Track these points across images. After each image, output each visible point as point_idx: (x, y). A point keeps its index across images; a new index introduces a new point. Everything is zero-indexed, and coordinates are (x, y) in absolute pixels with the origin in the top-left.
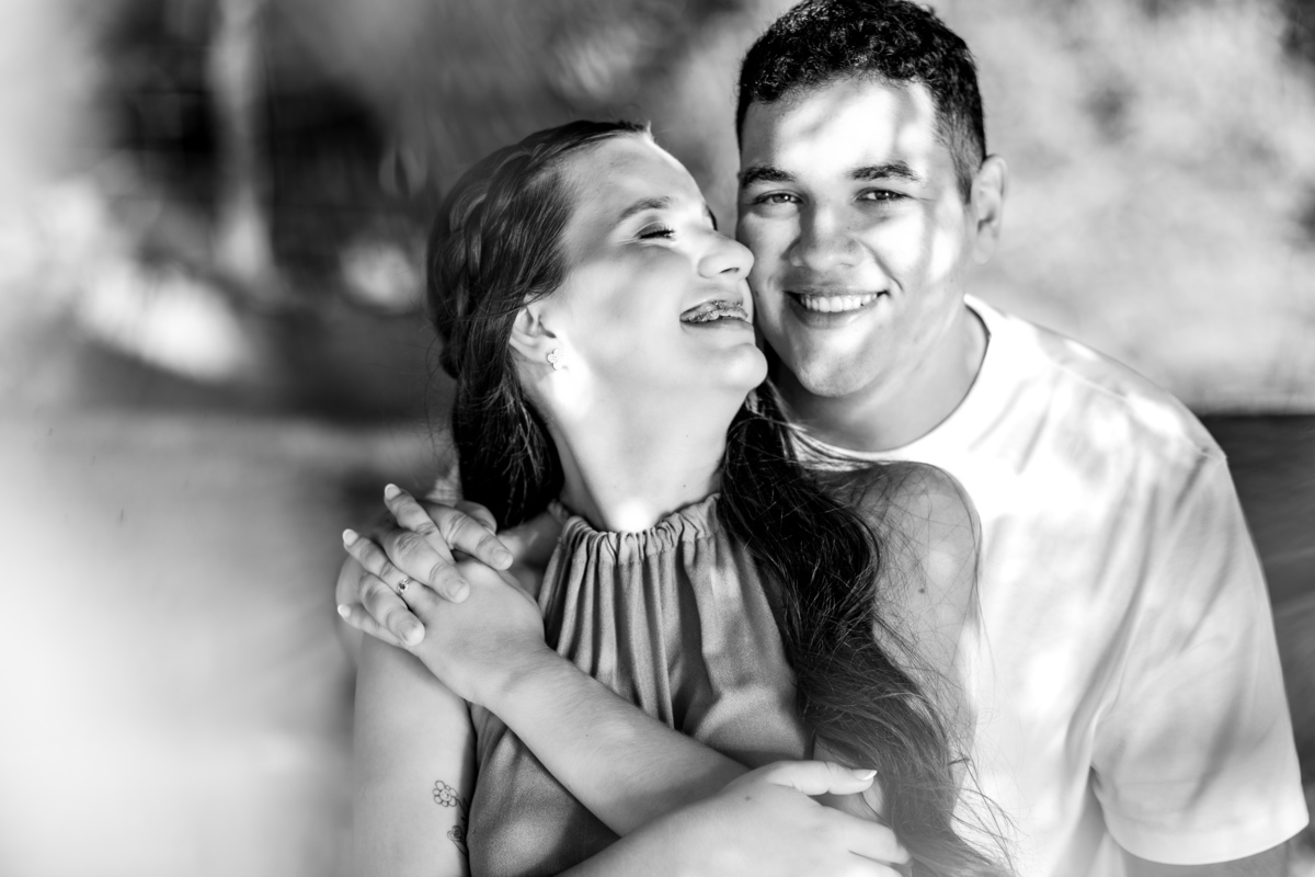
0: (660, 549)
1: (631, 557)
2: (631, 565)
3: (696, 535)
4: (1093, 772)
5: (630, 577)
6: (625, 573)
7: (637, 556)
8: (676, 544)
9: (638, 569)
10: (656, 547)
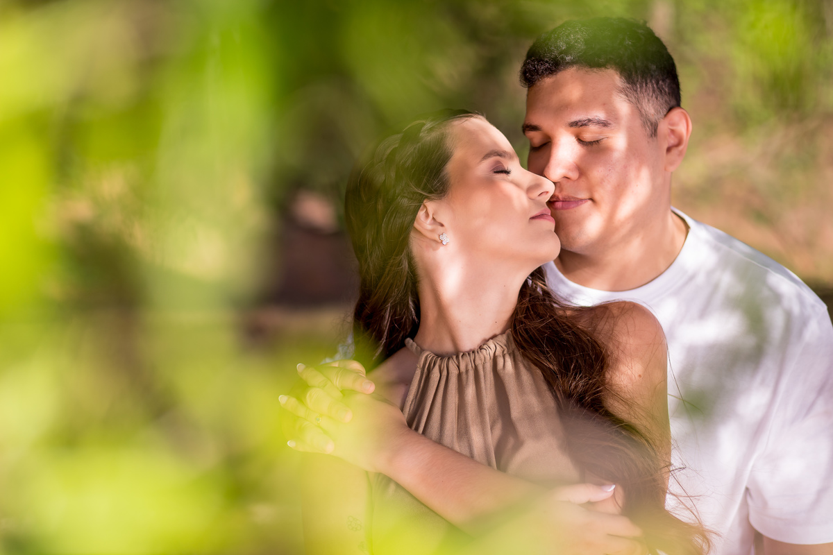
0: (483, 361)
1: (467, 366)
2: (467, 371)
3: (503, 352)
4: (747, 489)
5: (467, 378)
6: (464, 376)
7: (470, 366)
8: (492, 357)
9: (471, 373)
10: (481, 360)
